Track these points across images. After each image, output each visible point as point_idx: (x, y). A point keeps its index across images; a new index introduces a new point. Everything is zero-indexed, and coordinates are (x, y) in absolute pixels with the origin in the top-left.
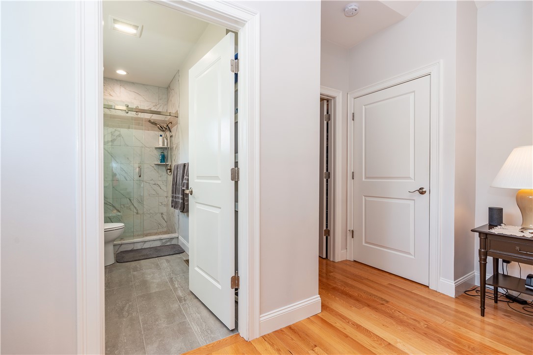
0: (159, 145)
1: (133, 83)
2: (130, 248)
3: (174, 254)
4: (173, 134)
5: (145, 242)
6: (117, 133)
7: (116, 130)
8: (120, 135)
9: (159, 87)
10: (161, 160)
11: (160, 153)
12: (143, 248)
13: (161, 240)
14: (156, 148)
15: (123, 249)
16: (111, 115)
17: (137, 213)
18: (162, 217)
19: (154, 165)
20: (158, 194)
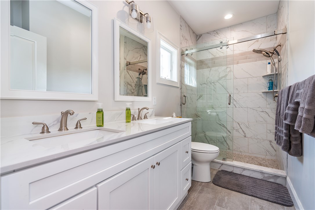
0: (267, 72)
1: (241, 24)
2: (230, 170)
3: (275, 202)
4: (281, 56)
5: (244, 169)
6: (228, 70)
7: (227, 67)
8: (230, 71)
9: (267, 16)
10: (269, 87)
11: (267, 81)
12: (242, 174)
13: (262, 173)
14: (264, 77)
15: (224, 168)
16: (224, 56)
17: (245, 136)
18: (271, 144)
19: (261, 93)
20: (266, 121)
